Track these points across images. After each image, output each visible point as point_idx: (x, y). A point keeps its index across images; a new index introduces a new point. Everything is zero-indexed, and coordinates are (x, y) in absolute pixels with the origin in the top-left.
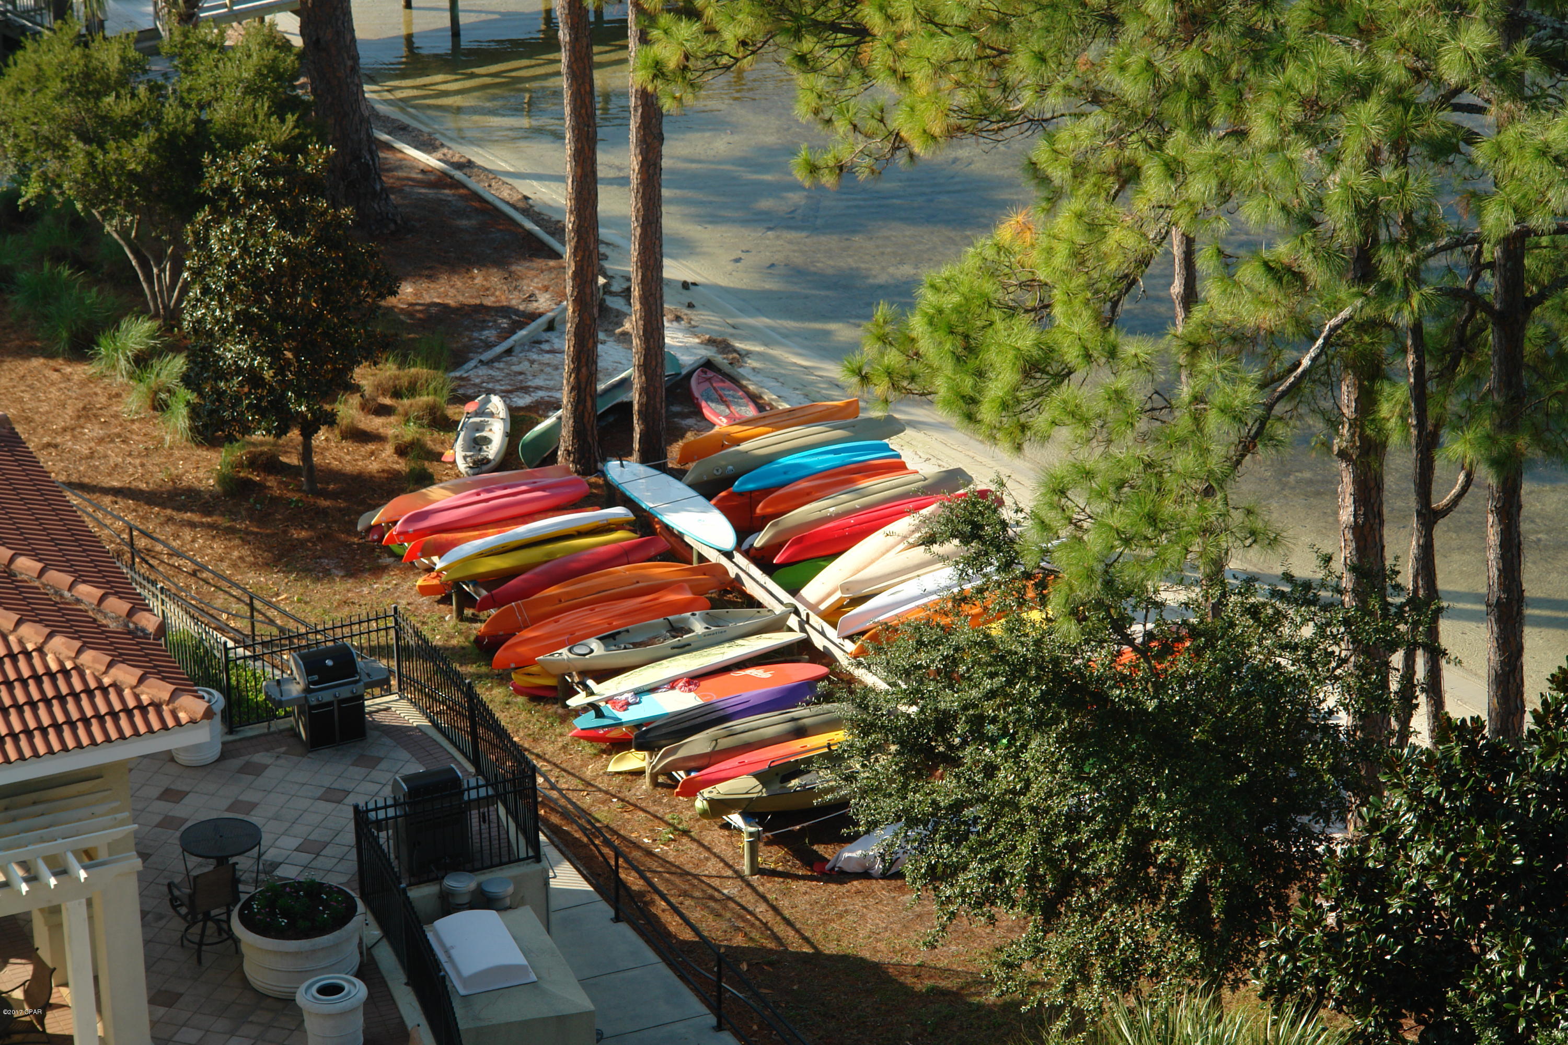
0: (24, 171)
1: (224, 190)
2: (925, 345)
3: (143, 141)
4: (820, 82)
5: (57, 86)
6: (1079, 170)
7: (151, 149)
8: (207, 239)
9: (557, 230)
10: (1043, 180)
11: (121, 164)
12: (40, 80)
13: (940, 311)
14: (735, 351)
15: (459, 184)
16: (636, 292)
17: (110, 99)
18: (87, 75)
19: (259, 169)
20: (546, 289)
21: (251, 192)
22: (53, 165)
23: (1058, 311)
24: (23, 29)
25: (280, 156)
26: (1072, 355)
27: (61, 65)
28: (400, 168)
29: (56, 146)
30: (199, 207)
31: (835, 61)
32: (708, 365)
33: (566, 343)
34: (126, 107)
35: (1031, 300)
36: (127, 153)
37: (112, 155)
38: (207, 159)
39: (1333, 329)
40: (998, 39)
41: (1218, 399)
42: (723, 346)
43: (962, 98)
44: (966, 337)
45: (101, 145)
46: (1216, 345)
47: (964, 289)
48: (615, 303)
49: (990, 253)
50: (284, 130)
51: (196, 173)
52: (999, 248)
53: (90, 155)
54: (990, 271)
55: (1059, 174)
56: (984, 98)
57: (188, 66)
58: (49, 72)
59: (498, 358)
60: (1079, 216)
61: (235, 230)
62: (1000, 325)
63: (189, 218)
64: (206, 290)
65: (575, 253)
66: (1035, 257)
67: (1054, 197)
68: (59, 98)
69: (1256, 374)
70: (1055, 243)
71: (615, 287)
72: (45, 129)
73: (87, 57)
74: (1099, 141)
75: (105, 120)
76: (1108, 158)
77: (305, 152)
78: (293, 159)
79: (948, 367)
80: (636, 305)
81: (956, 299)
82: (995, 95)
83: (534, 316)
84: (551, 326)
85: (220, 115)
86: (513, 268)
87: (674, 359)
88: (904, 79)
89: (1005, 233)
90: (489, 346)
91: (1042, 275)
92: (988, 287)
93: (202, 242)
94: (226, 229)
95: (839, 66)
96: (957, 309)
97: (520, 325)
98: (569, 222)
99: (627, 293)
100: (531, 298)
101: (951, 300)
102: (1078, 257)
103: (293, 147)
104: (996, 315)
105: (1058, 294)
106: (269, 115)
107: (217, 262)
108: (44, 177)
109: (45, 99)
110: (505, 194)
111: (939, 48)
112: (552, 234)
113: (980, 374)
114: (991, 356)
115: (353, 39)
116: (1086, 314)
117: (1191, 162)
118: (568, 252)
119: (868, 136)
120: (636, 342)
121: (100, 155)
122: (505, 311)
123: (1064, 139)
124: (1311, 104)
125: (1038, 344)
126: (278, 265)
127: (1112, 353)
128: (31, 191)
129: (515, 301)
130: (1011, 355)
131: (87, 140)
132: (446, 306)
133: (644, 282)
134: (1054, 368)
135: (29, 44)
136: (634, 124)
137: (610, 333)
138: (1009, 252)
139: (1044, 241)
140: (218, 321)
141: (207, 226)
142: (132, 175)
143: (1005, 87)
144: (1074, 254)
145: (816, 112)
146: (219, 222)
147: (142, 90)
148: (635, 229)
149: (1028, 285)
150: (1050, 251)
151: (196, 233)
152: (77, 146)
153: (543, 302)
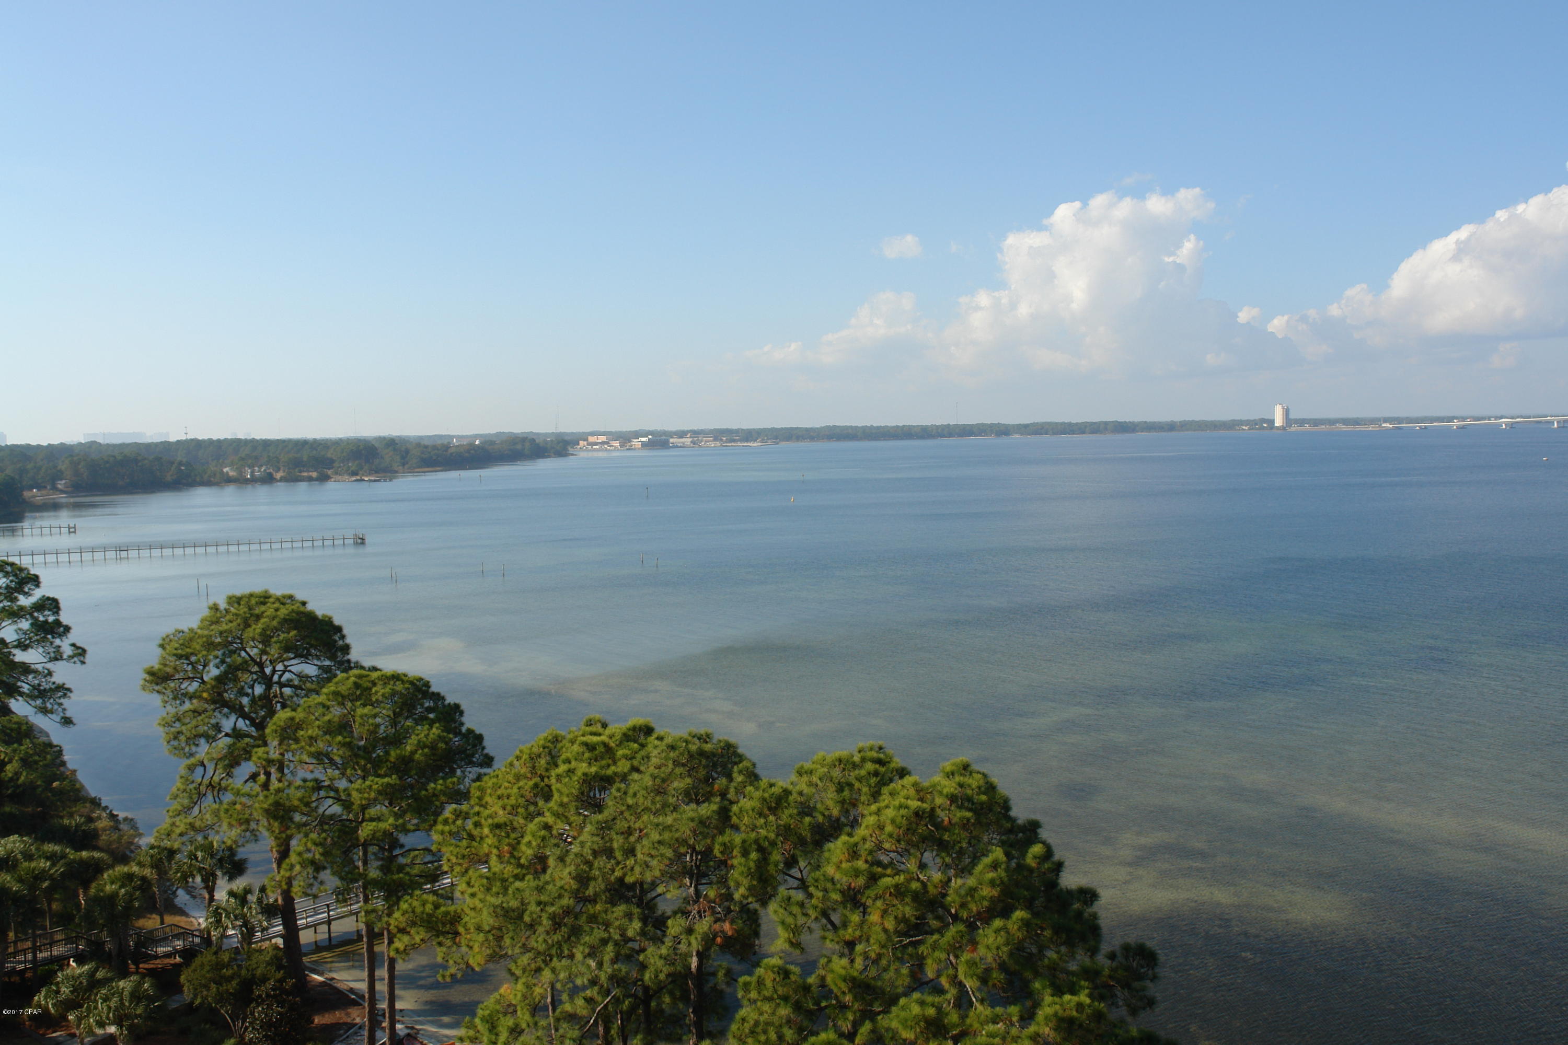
0: (196, 996)
1: (260, 996)
2: (480, 1027)
3: (234, 983)
4: (444, 949)
5: (208, 968)
6: (524, 971)
7: (237, 984)
8: (254, 1012)
9: (363, 997)
10: (513, 974)
11: (227, 990)
12: (202, 965)
13: (484, 1016)
14: (416, 1029)
15: (330, 985)
16: (387, 1015)
17: (225, 970)
18: (217, 964)
19: (271, 988)
20: (358, 1016)
21: (268, 995)
22: (205, 993)
23: (519, 1013)
24: (197, 951)
25: (277, 984)
26: (524, 1026)
27: (209, 961)
28: (310, 982)
29: (207, 987)
30: (252, 1002)
31: (448, 943)
32: (408, 1035)
33: (366, 1033)
34: (230, 972)
35: (511, 1010)
36: (229, 986)
37: (225, 988)
38: (254, 987)
39: (599, 1011)
40: (499, 934)
41: (568, 1036)
42: (412, 1028)
43: (488, 952)
44: (492, 1023)
45: (221, 985)
46: (565, 1019)
47: (491, 1009)
48: (380, 1018)
49: (498, 997)
50: (279, 975)
51: (252, 991)
52: (501, 995)
53: (218, 988)
54: (498, 1002)
55: (518, 972)
56: (494, 951)
57: (249, 958)
58: (205, 963)
59: (344, 1039)
60: (524, 984)
61: (263, 1009)
62: (502, 1019)
63: (248, 1006)
64: (254, 1028)
65: (368, 1005)
66: (511, 996)
67: (517, 979)
68: (208, 972)
69: (577, 1027)
70: (517, 992)
71: (380, 1013)
72: (203, 982)
73: (217, 958)
74: (529, 961)
75: (222, 977)
76: (533, 966)
77: (286, 982)
78: (282, 985)
79: (486, 1033)
80: (387, 1019)
81: (488, 1012)
82: (497, 950)
83: (356, 1024)
84: (360, 1028)
85: (259, 972)
86: (349, 1010)
87: (398, 1034)
88: (471, 948)
89: (502, 991)
90: (341, 1036)
91: (514, 1002)
92: (498, 1007)
93: (252, 1013)
94: (260, 1009)
95: (450, 944)
96: (489, 1015)
97: (350, 1029)
98: (367, 996)
99: (384, 1015)
100: (354, 1019)
101: (487, 1012)
102: (525, 997)
103: (281, 981)
104: (501, 1016)
105: (519, 1008)
106: (275, 971)
107: (257, 1019)
108: (202, 997)
109: (204, 972)
110: (345, 987)
111: (481, 937)
112: (360, 998)
113: (497, 1035)
114: (500, 1028)
115: (300, 944)
116: (528, 1013)
117: (559, 968)
118: (366, 1005)
119: (459, 964)
120: (387, 1031)
121: (221, 988)
122: (345, 1024)
123: (520, 962)
124: (592, 947)
125: (514, 1023)
126: (276, 1018)
127: (536, 1024)
128: (198, 1001)
129: (349, 1020)
130: (506, 1028)
131: (217, 984)
132: (326, 1024)
133: (390, 1012)
134: (519, 1030)
135: (199, 956)
136: (386, 964)
137: (378, 1028)
138: (504, 997)
139: (514, 992)
140: (257, 1038)
141: (254, 1008)
142: (231, 994)
143: (500, 947)
144: (523, 995)
145: (443, 958)
146: (258, 1006)
147: (235, 967)
148: (387, 995)
149: (509, 1005)
150: (516, 995)
151: (251, 1010)
152: (213, 986)
153: (358, 1020)
